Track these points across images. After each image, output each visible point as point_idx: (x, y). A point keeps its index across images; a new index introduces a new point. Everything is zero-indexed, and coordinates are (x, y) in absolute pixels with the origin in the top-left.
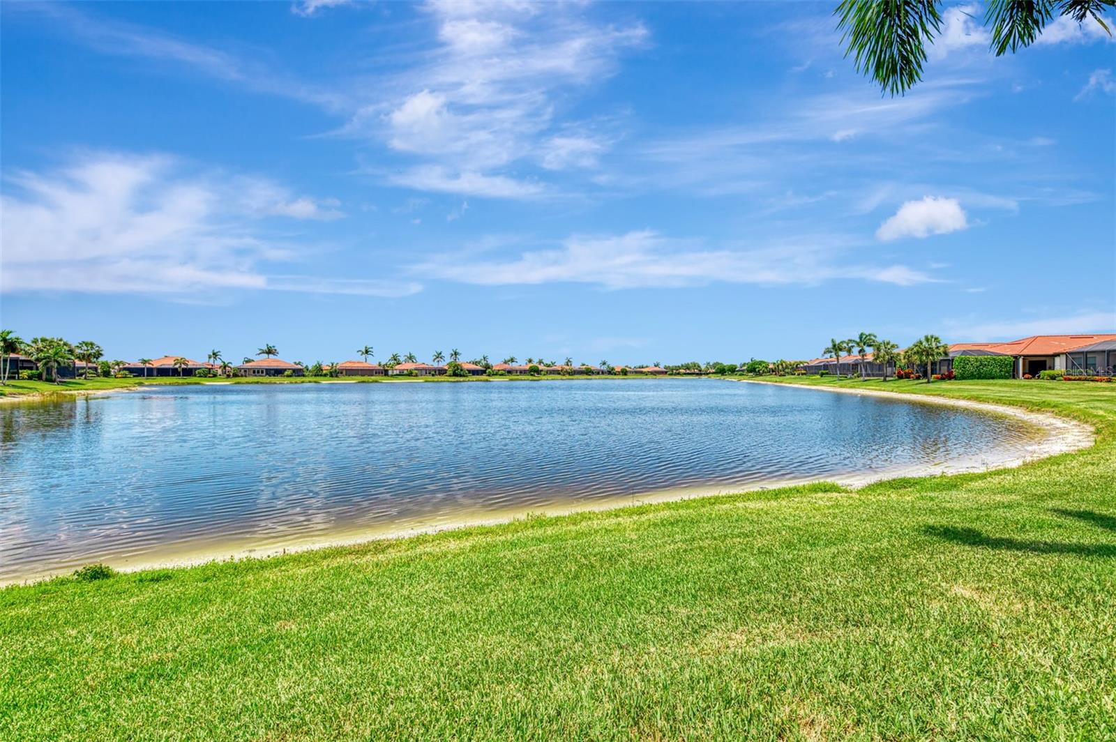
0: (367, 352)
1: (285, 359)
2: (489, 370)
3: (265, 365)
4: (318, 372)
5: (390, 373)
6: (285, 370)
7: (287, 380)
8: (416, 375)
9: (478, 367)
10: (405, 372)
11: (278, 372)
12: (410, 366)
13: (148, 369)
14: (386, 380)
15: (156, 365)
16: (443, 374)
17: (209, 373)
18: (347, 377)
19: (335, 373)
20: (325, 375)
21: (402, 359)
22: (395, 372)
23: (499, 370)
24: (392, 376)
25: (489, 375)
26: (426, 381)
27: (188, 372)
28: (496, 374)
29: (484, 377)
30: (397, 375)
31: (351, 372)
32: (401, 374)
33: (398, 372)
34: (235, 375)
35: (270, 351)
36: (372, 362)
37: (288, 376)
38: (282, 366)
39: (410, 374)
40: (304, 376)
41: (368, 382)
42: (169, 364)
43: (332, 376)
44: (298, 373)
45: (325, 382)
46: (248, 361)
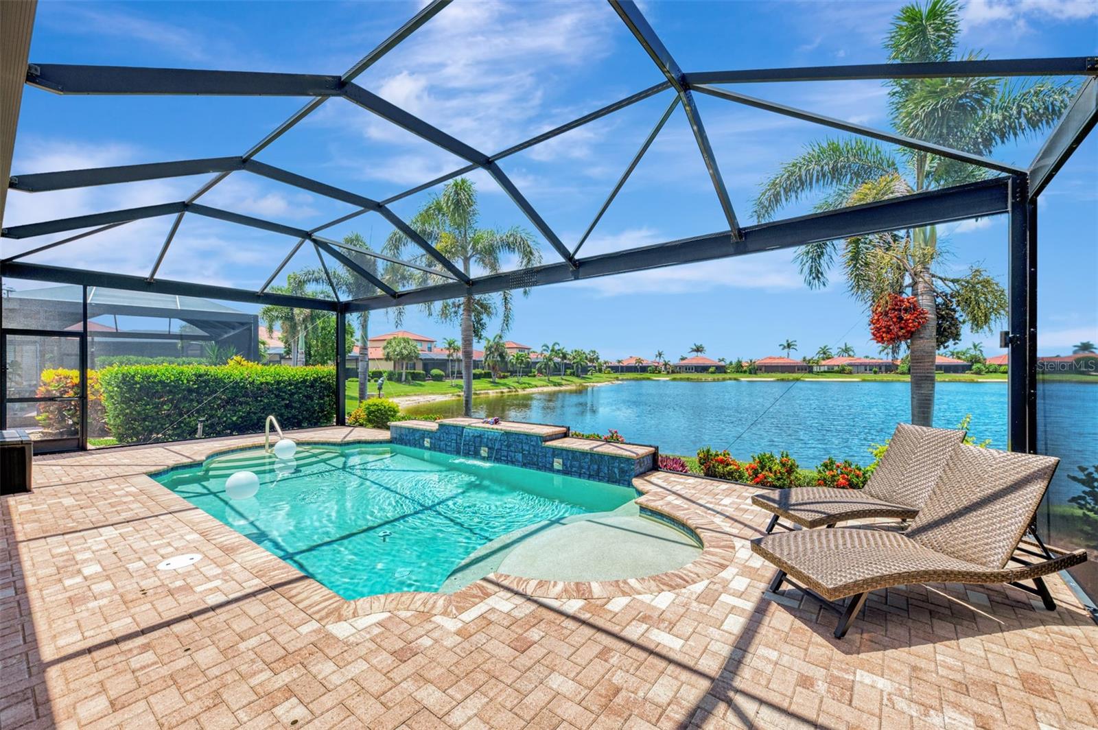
0: (789, 346)
1: (711, 357)
2: (979, 365)
3: (695, 362)
4: (739, 368)
5: (815, 369)
6: (710, 367)
7: (710, 377)
8: (850, 373)
9: (960, 362)
10: (836, 368)
11: (703, 369)
12: (844, 361)
13: (622, 367)
14: (809, 378)
15: (625, 364)
16: (891, 371)
17: (656, 370)
18: (765, 375)
19: (755, 370)
20: (745, 372)
21: (834, 352)
22: (822, 369)
23: (1000, 365)
24: (818, 373)
25: (979, 373)
26: (864, 381)
27: (644, 369)
28: (995, 371)
29: (967, 376)
30: (825, 372)
31: (770, 369)
32: (830, 371)
33: (826, 369)
34: (673, 372)
35: (698, 349)
36: (796, 357)
37: (712, 373)
38: (707, 363)
39: (842, 371)
40: (725, 372)
41: (788, 381)
42: (633, 363)
43: (750, 373)
44: (720, 369)
45: (744, 379)
46: (683, 359)
